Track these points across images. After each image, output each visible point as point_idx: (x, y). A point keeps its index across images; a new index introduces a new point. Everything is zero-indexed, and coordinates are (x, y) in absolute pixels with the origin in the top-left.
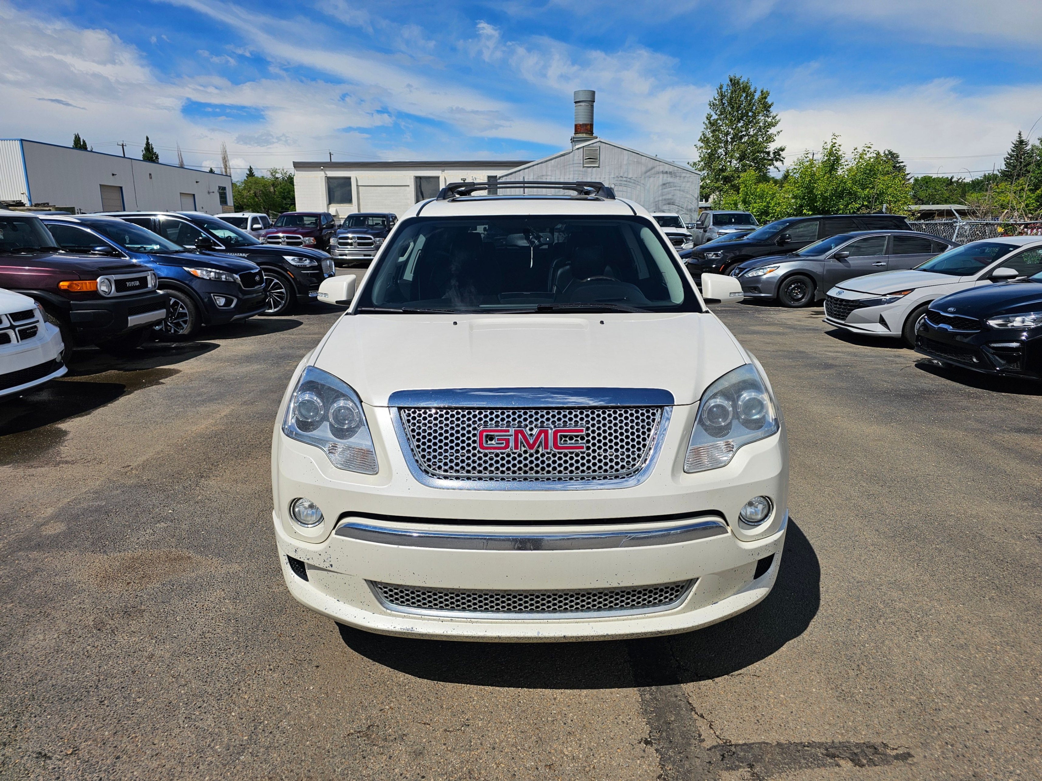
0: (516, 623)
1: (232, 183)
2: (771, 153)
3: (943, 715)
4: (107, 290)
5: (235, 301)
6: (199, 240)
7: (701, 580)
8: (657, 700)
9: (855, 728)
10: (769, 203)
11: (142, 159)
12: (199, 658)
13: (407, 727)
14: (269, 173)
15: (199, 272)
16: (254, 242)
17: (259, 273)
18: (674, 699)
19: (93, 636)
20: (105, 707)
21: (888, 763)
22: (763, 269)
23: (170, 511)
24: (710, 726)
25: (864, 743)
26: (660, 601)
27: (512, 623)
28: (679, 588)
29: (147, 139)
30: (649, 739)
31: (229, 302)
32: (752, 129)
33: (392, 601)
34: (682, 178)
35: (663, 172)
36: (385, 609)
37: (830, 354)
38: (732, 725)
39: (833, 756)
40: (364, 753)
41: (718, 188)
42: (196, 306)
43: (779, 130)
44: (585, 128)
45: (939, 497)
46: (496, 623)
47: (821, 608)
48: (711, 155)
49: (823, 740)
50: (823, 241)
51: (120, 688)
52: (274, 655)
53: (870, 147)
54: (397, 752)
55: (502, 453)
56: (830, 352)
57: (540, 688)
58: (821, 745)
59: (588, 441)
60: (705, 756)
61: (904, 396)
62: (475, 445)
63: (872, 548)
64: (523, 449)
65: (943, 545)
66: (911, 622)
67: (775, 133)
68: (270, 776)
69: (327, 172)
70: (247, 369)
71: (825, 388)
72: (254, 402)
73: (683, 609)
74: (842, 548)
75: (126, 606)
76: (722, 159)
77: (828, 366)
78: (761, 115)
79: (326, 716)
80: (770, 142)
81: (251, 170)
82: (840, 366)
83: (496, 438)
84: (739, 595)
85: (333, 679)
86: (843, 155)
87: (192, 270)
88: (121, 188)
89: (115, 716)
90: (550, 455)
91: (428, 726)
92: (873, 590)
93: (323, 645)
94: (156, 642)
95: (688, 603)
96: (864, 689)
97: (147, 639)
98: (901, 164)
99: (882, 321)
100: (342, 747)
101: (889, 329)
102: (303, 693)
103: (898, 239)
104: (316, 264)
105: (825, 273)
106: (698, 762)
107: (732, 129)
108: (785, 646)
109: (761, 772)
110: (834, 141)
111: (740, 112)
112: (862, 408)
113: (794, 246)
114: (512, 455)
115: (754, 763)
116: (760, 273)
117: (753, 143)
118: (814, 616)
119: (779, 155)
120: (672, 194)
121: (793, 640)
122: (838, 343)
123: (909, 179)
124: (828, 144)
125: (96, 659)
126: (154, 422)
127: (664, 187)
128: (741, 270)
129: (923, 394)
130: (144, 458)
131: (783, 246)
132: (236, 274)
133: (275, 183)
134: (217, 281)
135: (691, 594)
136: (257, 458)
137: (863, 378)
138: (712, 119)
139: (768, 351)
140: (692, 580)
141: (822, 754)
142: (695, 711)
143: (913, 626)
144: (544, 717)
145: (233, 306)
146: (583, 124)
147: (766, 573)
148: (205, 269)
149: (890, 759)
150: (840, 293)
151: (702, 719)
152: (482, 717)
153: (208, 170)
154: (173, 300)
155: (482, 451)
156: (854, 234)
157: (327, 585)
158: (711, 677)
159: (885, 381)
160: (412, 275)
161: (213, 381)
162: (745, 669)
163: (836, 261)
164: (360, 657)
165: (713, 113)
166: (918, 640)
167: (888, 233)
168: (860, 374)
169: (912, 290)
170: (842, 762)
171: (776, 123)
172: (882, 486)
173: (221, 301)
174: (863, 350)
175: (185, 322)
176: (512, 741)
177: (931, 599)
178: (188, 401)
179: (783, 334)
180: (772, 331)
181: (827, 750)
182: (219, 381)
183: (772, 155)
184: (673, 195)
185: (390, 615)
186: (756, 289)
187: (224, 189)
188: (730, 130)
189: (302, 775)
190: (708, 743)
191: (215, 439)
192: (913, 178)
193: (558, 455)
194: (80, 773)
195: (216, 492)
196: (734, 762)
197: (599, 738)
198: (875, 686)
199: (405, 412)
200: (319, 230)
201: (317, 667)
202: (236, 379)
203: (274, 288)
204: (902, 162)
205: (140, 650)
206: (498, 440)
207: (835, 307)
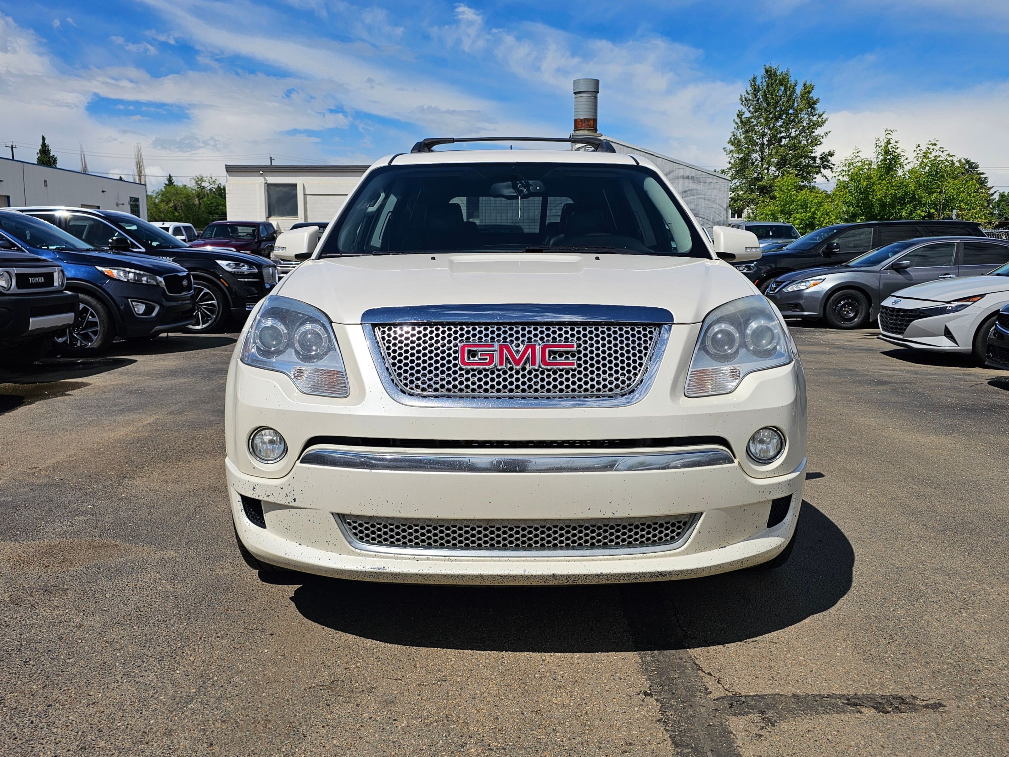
0: (500, 561)
1: (147, 196)
2: (817, 159)
3: (983, 674)
4: (6, 286)
5: (157, 309)
6: (113, 240)
7: (706, 516)
8: (659, 662)
9: (882, 684)
10: (814, 213)
11: (36, 163)
12: (135, 627)
13: (376, 682)
14: (194, 181)
15: (115, 273)
16: (180, 244)
17: (187, 277)
18: (679, 661)
19: (10, 610)
20: (31, 666)
21: (916, 710)
22: (805, 282)
23: (90, 506)
24: (718, 682)
25: (891, 695)
26: (660, 539)
27: (495, 561)
28: (681, 524)
29: (44, 139)
30: (649, 692)
31: (149, 310)
32: (794, 130)
33: (361, 539)
34: (707, 185)
35: (683, 177)
36: (353, 549)
37: (885, 372)
38: (743, 681)
39: (856, 705)
40: (328, 702)
41: (753, 200)
42: (110, 314)
43: (827, 131)
44: (586, 123)
45: (1001, 498)
46: (478, 561)
47: (852, 589)
48: (744, 161)
49: (845, 692)
50: (878, 250)
51: (46, 651)
52: (220, 625)
53: (935, 145)
54: (365, 701)
55: (486, 370)
56: (885, 370)
57: (527, 651)
58: (841, 697)
59: (579, 359)
60: (712, 706)
61: (971, 410)
62: (457, 362)
63: (917, 540)
64: (509, 366)
65: (1001, 538)
66: (956, 602)
67: (823, 134)
68: (223, 719)
69: (267, 178)
70: (173, 382)
71: (876, 403)
72: (183, 412)
73: (686, 549)
74: (882, 540)
75: (45, 586)
76: (757, 165)
77: (880, 383)
78: (804, 112)
79: (283, 673)
80: (816, 145)
81: (170, 179)
82: (896, 383)
83: (479, 353)
84: (750, 541)
85: (290, 644)
86: (902, 154)
87: (106, 270)
88: (8, 197)
89: (43, 673)
90: (538, 373)
91: (400, 681)
92: (914, 575)
93: (277, 617)
94: (84, 614)
95: (692, 542)
96: (895, 654)
97: (73, 612)
98: (982, 176)
99: (948, 334)
100: (302, 698)
101: (957, 344)
102: (257, 655)
103: (967, 246)
104: (256, 271)
105: (881, 287)
106: (703, 710)
107: (769, 129)
108: (808, 618)
109: (773, 717)
110: (889, 136)
111: (778, 109)
112: (919, 420)
113: (843, 258)
114: (497, 373)
115: (766, 710)
116: (802, 287)
117: (795, 146)
118: (844, 595)
119: (828, 161)
120: (695, 203)
121: (818, 615)
122: (896, 362)
123: (992, 195)
124: (881, 140)
125: (16, 628)
126: (63, 429)
127: (685, 194)
128: (779, 284)
129: (993, 409)
130: (53, 461)
131: (830, 257)
132: (160, 276)
133: (201, 194)
134: (137, 283)
135: (695, 532)
136: (190, 462)
137: (924, 394)
138: (743, 116)
139: (809, 369)
140: (696, 514)
141: (843, 703)
142: (702, 670)
143: (958, 604)
144: (531, 674)
145: (154, 314)
146: (584, 119)
147: (782, 522)
148: (122, 268)
149: (919, 708)
150: (896, 302)
151: (709, 676)
152: (460, 674)
153: (118, 178)
154: (81, 306)
155: (464, 367)
156: (917, 241)
157: (288, 527)
158: (723, 643)
159: (950, 397)
160: (380, 241)
161: (131, 392)
162: (761, 637)
163: (895, 272)
164: (320, 627)
165: (744, 109)
166: (962, 616)
167: (956, 240)
168: (920, 390)
169: (982, 296)
170: (863, 710)
171: (823, 123)
172: (935, 488)
173: (140, 308)
174: (926, 369)
175: (95, 333)
176: (493, 692)
177: (981, 582)
178: (102, 410)
179: (830, 353)
180: (816, 350)
181: (848, 699)
182: (140, 392)
183: (818, 161)
184: (696, 205)
185: (359, 555)
186: (797, 306)
187: (137, 200)
188: (766, 131)
189: (259, 719)
190: (716, 695)
191: (138, 445)
192: (997, 194)
193: (546, 373)
194: (8, 717)
195: (142, 490)
196: (743, 709)
197: (592, 690)
198: (908, 652)
199: (379, 329)
200: (256, 243)
201: (272, 635)
202: (159, 391)
203: (203, 299)
204: (983, 174)
205: (65, 621)
206: (481, 355)
207: (890, 319)
